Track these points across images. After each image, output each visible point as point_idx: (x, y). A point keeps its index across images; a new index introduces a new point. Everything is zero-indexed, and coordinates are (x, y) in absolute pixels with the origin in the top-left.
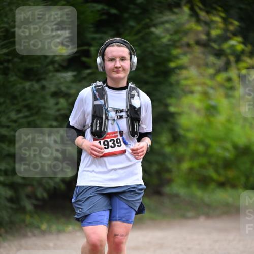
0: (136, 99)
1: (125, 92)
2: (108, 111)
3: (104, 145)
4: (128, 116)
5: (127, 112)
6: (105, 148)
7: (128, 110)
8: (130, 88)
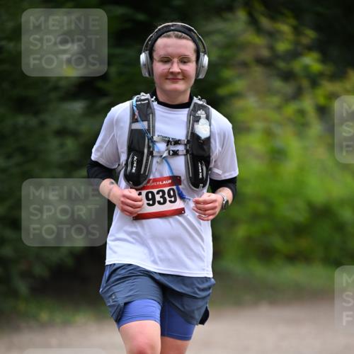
0: (203, 125)
1: (185, 112)
2: (154, 142)
3: (148, 199)
4: (187, 151)
5: (186, 145)
6: (149, 204)
7: (188, 141)
8: (194, 105)
